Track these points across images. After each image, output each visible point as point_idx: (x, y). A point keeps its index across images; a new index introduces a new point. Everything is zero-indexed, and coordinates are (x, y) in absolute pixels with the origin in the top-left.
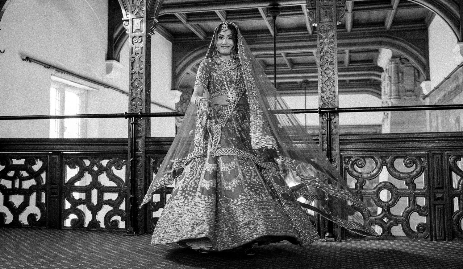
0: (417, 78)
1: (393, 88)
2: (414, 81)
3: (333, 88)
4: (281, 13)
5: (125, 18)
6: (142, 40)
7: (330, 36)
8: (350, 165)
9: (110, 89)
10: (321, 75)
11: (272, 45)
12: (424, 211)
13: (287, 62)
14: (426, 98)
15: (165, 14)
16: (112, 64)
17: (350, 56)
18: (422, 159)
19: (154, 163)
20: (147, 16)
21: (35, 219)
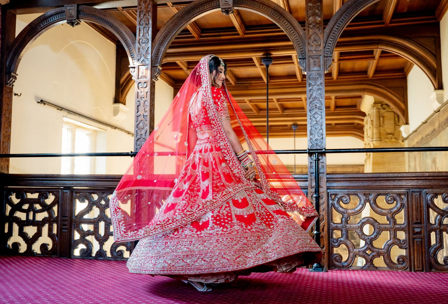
0: (397, 122)
1: (375, 131)
2: (393, 125)
3: (321, 131)
4: (273, 62)
5: (131, 65)
6: (147, 85)
7: (318, 83)
8: (336, 201)
9: (116, 130)
10: (310, 119)
11: (265, 91)
12: (404, 244)
13: (278, 107)
14: (405, 141)
15: (167, 62)
16: (118, 107)
17: (336, 102)
18: (402, 197)
19: (156, 198)
20: (152, 64)
21: (47, 248)
